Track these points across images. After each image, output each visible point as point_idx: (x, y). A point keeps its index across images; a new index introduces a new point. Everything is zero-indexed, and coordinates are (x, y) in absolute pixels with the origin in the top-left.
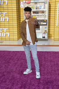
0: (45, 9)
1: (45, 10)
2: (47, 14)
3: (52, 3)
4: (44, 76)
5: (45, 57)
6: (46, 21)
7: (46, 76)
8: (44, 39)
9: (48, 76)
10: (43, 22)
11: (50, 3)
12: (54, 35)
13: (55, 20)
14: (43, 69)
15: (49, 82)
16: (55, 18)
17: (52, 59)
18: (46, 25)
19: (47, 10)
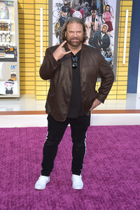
0: (8, 18)
1: (8, 22)
2: (14, 31)
3: (25, 6)
4: (9, 191)
5: (12, 143)
6: (15, 49)
7: (14, 192)
8: (9, 96)
9: (20, 190)
10: (7, 53)
11: (22, 5)
12: (35, 85)
13: (35, 49)
14: (9, 174)
15: (23, 205)
16: (35, 44)
17: (31, 146)
18: (14, 60)
19: (13, 22)
